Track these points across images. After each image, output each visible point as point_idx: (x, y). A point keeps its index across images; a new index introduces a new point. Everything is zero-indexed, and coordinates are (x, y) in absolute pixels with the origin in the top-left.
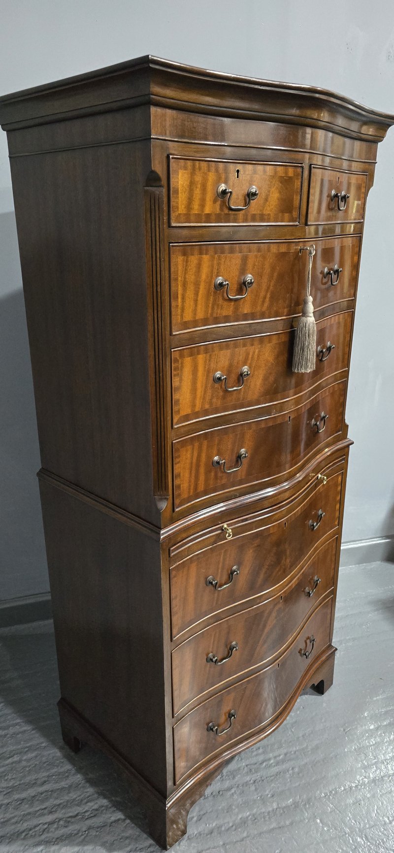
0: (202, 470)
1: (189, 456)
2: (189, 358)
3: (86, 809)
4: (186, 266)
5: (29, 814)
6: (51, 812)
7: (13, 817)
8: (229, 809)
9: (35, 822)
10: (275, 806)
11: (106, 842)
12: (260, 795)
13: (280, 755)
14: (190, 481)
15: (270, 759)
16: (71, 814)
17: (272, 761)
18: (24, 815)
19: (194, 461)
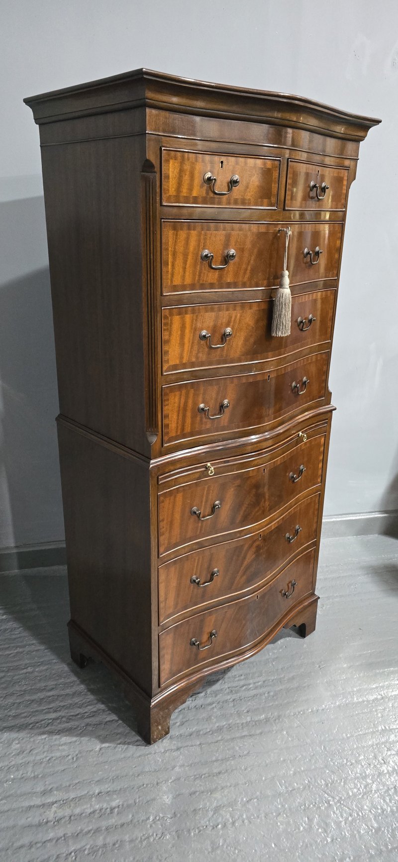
0: (189, 414)
1: (177, 400)
2: (178, 317)
3: (86, 710)
4: (176, 239)
5: (37, 711)
6: (55, 711)
7: (23, 713)
8: (209, 718)
9: (41, 717)
10: (249, 719)
11: (100, 736)
12: (237, 710)
13: (259, 682)
14: (177, 423)
15: (249, 684)
16: (72, 714)
17: (251, 686)
18: (33, 712)
19: (182, 405)
